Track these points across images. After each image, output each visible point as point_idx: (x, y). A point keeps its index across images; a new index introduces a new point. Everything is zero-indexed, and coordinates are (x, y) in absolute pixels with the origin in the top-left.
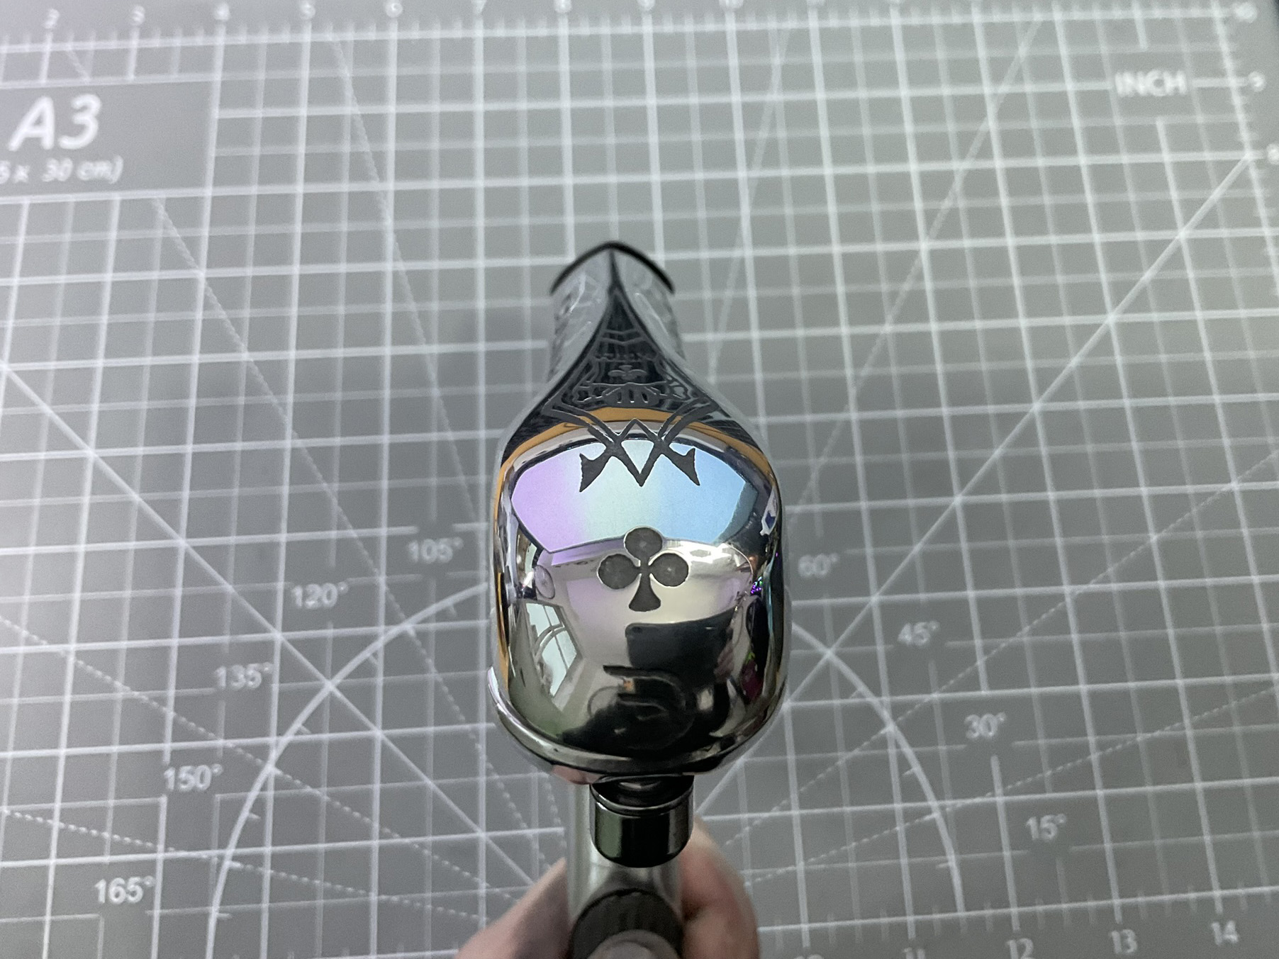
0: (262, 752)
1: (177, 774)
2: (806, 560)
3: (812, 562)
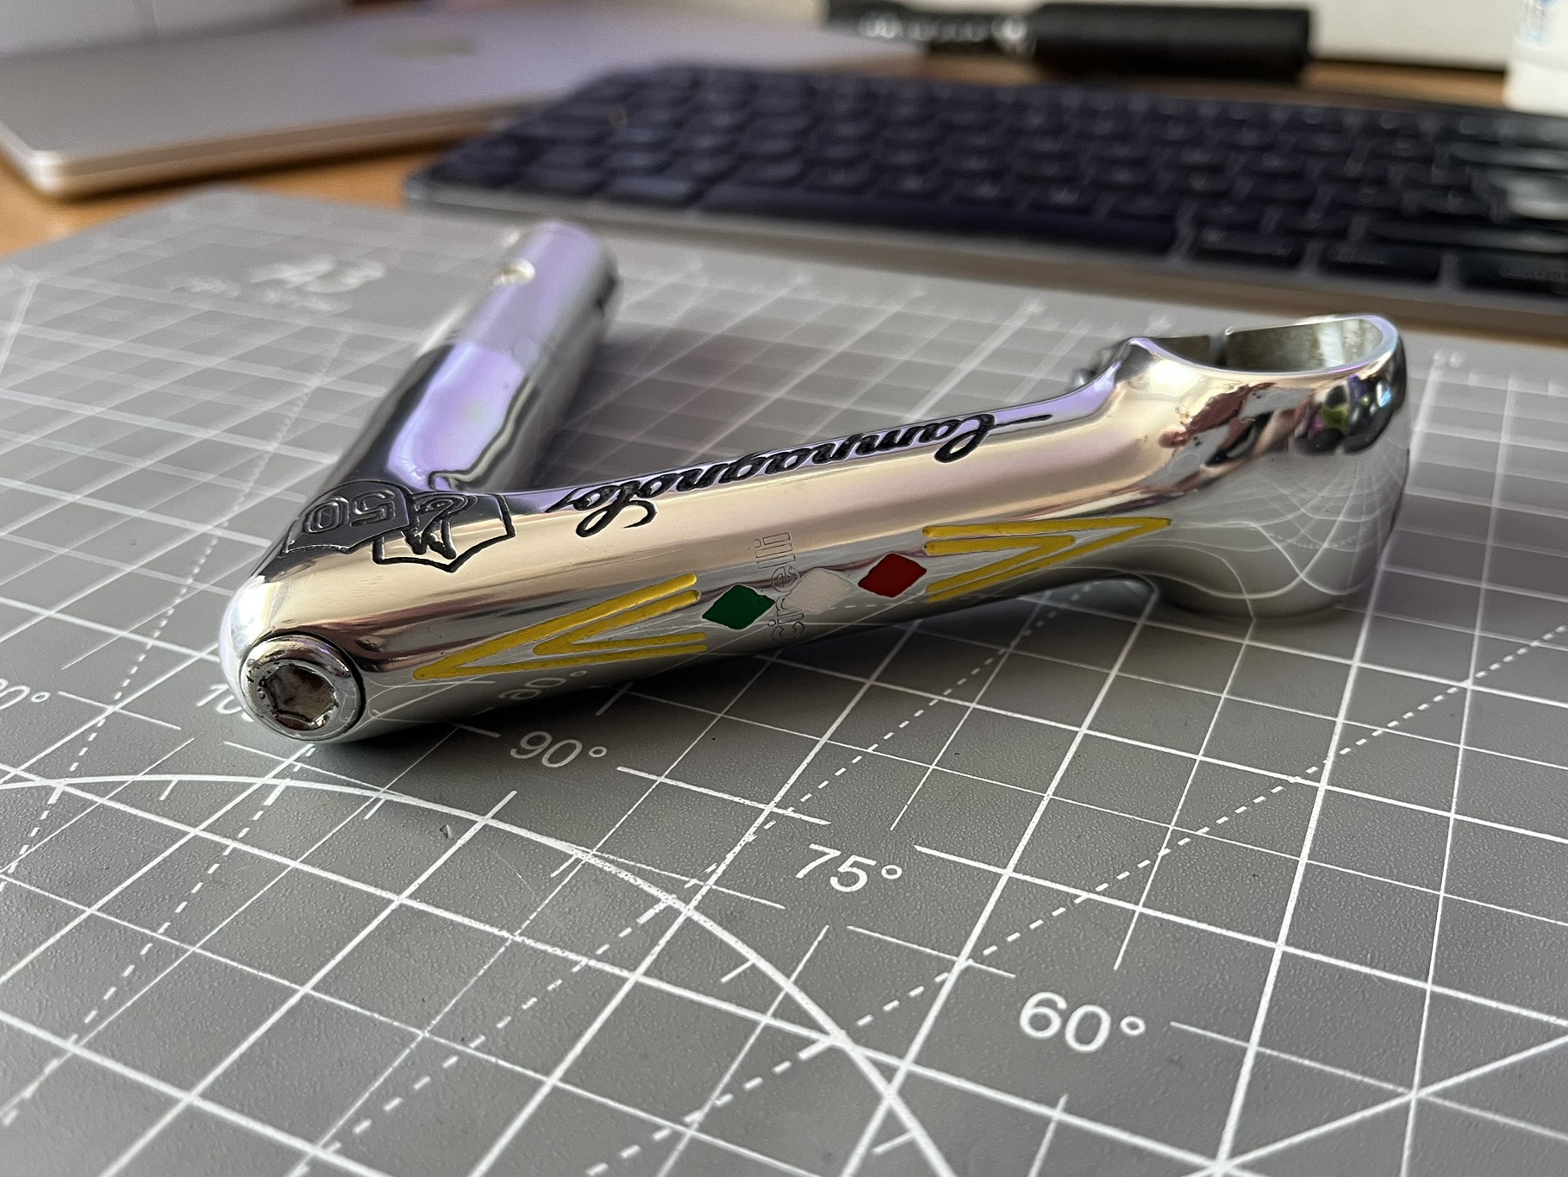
2: (1050, 1004)
3: (1065, 1017)
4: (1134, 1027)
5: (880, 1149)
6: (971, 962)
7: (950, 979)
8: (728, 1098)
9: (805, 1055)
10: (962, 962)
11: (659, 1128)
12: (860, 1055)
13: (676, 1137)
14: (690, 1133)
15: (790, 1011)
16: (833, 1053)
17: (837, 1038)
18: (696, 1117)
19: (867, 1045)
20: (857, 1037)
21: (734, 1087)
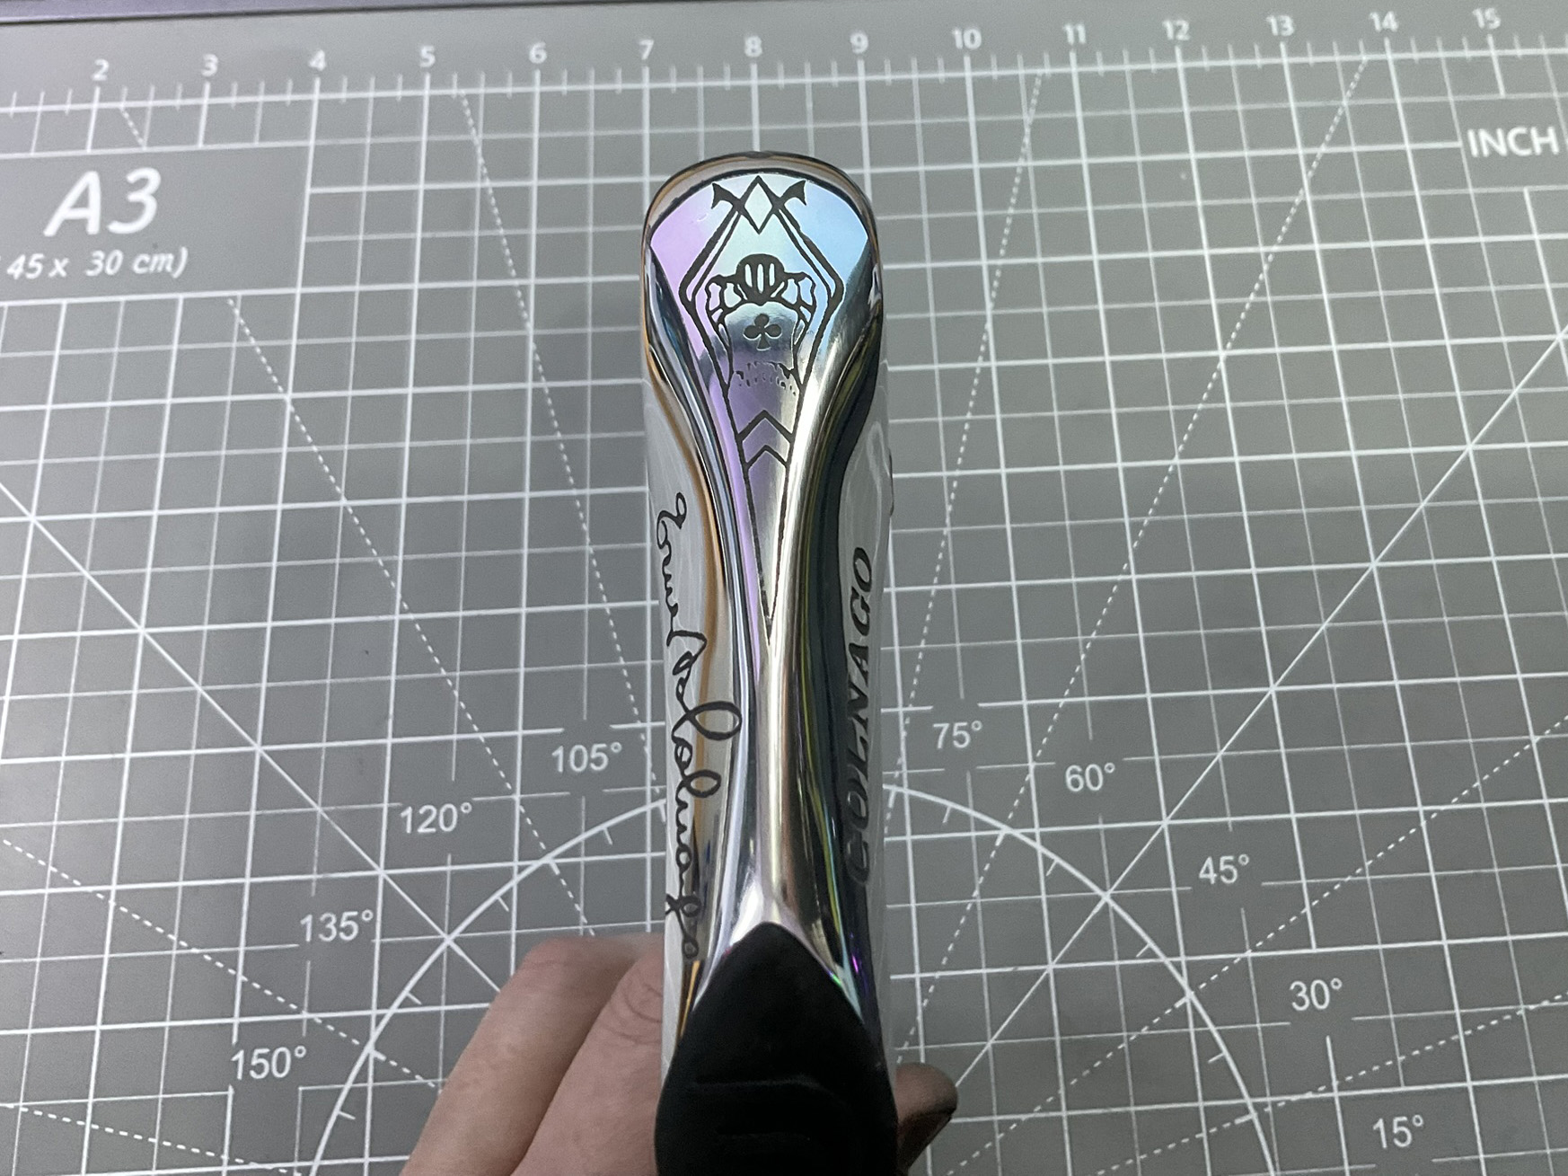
0: (360, 1029)
1: (247, 1059)
2: (1074, 772)
3: (1083, 774)
4: (1110, 768)
5: (1049, 873)
6: (1035, 764)
7: (1031, 777)
8: (982, 878)
9: (998, 843)
10: (1032, 765)
11: (966, 905)
12: (1017, 833)
13: (974, 905)
14: (979, 901)
15: (981, 826)
16: (1008, 838)
17: (1004, 830)
18: (976, 893)
19: (1017, 828)
20: (1013, 825)
21: (981, 873)
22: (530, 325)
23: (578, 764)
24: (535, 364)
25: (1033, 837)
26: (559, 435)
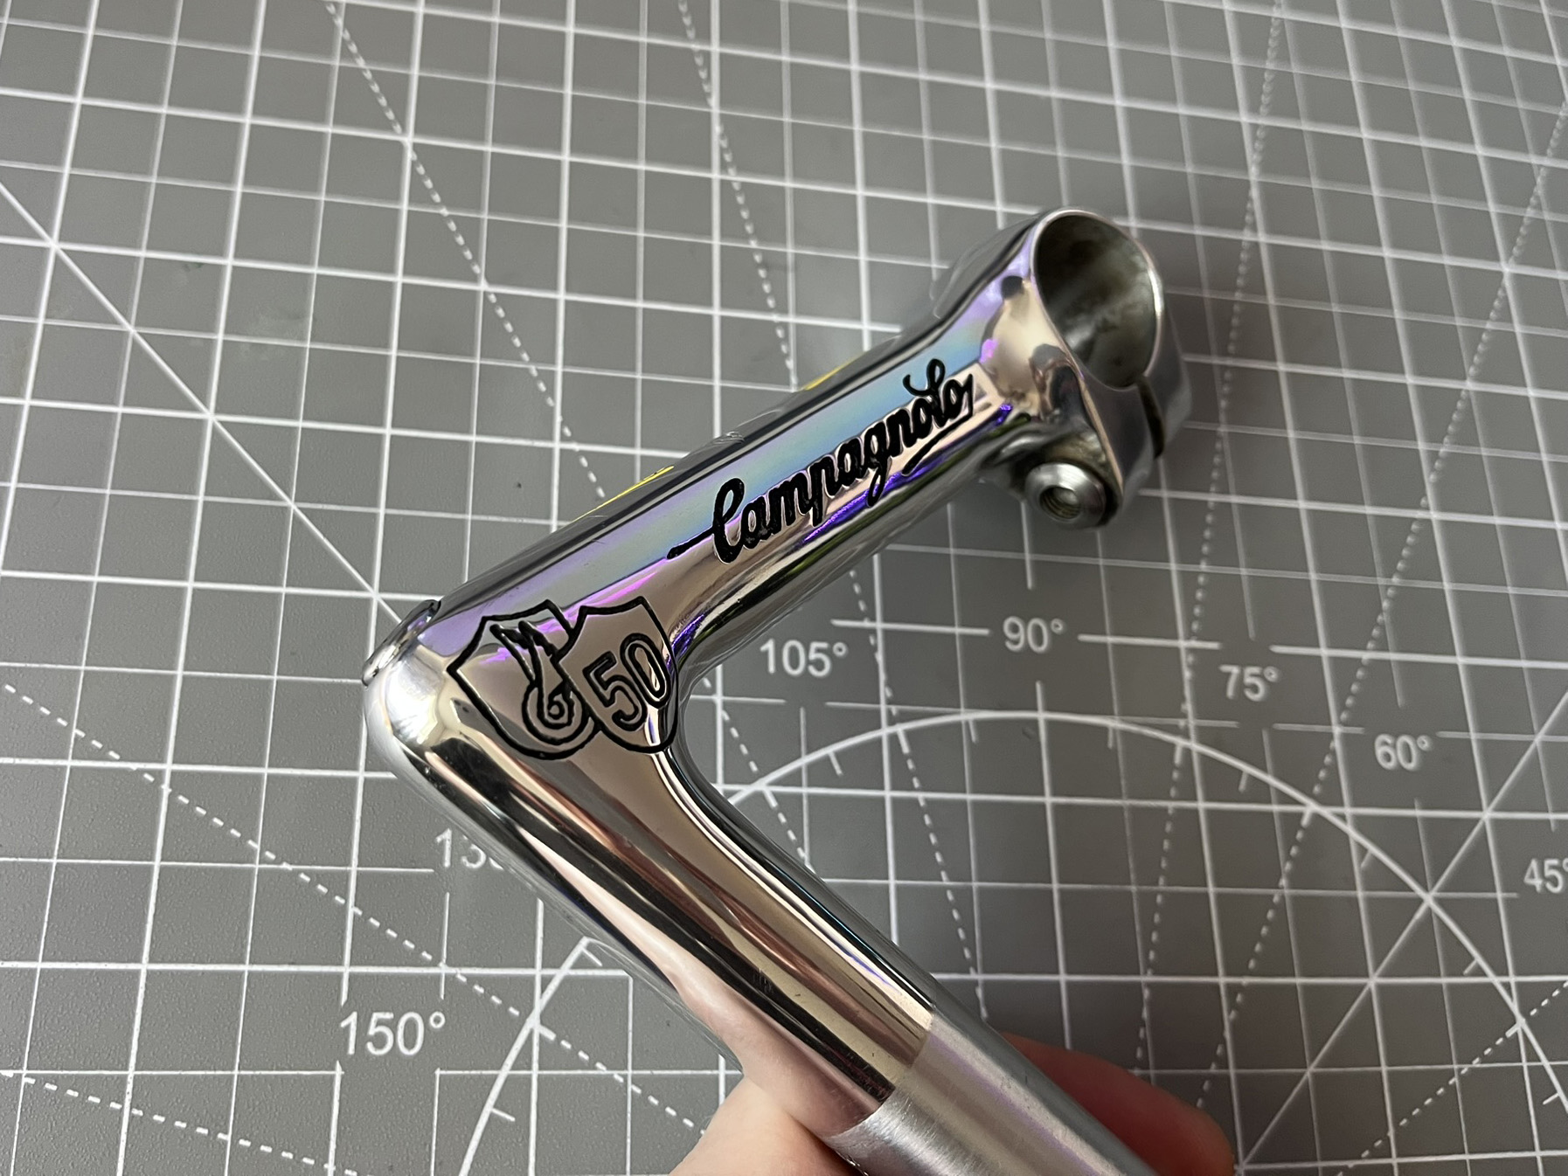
0: (521, 992)
1: (363, 1025)
2: (1385, 743)
3: (1394, 746)
4: (1425, 743)
5: (1364, 864)
6: (1340, 728)
7: (1337, 744)
8: (1289, 863)
9: (1304, 823)
10: (1337, 730)
11: (1273, 895)
12: (1326, 811)
13: (1283, 897)
14: (1287, 891)
15: (1285, 799)
16: (1316, 816)
17: (1310, 808)
18: (1283, 882)
20: (1320, 800)
22: (714, 101)
23: (794, 665)
24: (722, 151)
25: (1344, 816)
26: (753, 244)
